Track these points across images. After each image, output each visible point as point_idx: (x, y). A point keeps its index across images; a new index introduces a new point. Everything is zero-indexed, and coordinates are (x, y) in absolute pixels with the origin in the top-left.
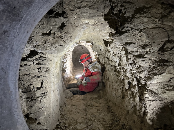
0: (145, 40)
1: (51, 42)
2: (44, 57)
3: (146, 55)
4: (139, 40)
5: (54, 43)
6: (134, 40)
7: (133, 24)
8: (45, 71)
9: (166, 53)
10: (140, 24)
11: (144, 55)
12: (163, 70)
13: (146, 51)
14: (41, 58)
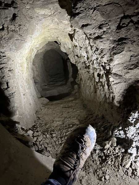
0: (100, 19)
1: (7, 38)
2: (4, 56)
3: (104, 36)
4: (94, 20)
5: (10, 38)
6: (90, 21)
7: (86, 2)
8: (8, 71)
9: (122, 29)
10: (92, 2)
11: (102, 36)
12: (122, 48)
13: (102, 31)
14: (1, 57)
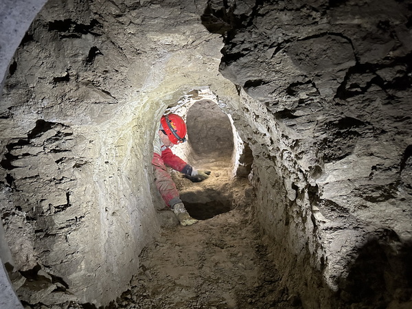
0: (291, 70)
1: (75, 97)
2: (67, 134)
3: (300, 111)
4: (277, 72)
5: (81, 99)
6: (265, 74)
7: (257, 31)
8: (74, 167)
9: (349, 99)
10: (274, 30)
11: (294, 111)
12: (349, 146)
13: (297, 99)
14: (60, 136)
